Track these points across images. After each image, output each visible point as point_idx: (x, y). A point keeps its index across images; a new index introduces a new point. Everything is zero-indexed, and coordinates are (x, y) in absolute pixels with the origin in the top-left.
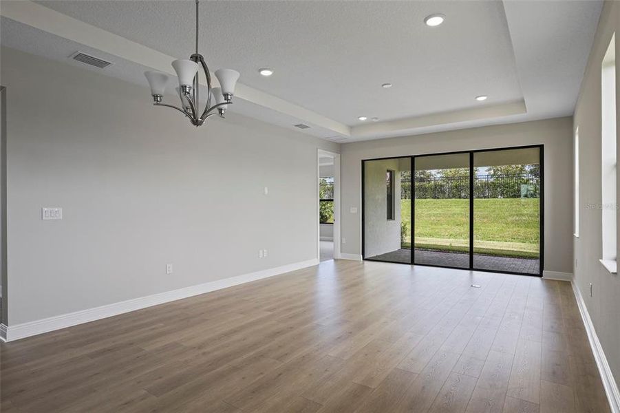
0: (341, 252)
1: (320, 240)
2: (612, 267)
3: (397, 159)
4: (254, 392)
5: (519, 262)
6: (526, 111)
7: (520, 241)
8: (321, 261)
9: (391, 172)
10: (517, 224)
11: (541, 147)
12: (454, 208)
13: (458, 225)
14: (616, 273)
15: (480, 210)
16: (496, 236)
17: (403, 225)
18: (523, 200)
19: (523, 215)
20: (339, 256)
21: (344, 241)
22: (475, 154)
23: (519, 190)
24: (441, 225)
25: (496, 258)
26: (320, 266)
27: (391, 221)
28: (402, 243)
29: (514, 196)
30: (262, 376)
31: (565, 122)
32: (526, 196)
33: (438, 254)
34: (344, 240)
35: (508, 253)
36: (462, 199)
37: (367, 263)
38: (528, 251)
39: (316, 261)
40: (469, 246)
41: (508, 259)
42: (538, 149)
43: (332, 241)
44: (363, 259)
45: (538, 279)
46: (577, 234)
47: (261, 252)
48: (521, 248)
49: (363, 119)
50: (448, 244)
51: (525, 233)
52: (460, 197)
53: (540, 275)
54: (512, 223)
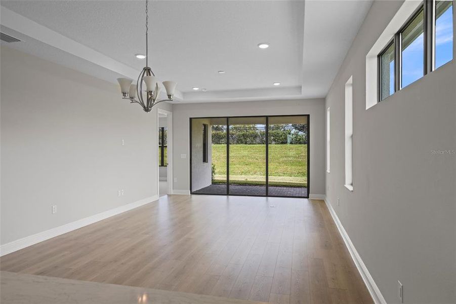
0: (173, 189)
1: (160, 181)
2: (351, 188)
3: (209, 119)
4: (176, 277)
5: (292, 190)
6: (301, 94)
7: (288, 176)
8: (160, 197)
9: (205, 125)
10: (285, 163)
11: (308, 116)
12: (242, 151)
13: (246, 165)
14: (352, 191)
15: (261, 153)
16: (273, 172)
17: (212, 166)
18: (288, 145)
19: (289, 157)
20: (172, 192)
21: (175, 181)
22: (269, 118)
23: (286, 139)
24: (235, 165)
25: (278, 188)
26: (160, 201)
27: (205, 164)
28: (212, 180)
29: (282, 143)
30: (173, 270)
31: (321, 101)
32: (291, 143)
33: (240, 187)
34: (175, 179)
35: (284, 184)
36: (247, 145)
37: (194, 196)
38: (295, 182)
39: (156, 197)
40: (265, 180)
41: (285, 188)
42: (306, 117)
43: (166, 181)
44: (192, 193)
45: (306, 199)
46: (328, 171)
47: (120, 191)
48: (290, 180)
49: (196, 89)
50: (243, 180)
51: (291, 169)
52: (246, 143)
53: (308, 197)
54: (283, 163)
